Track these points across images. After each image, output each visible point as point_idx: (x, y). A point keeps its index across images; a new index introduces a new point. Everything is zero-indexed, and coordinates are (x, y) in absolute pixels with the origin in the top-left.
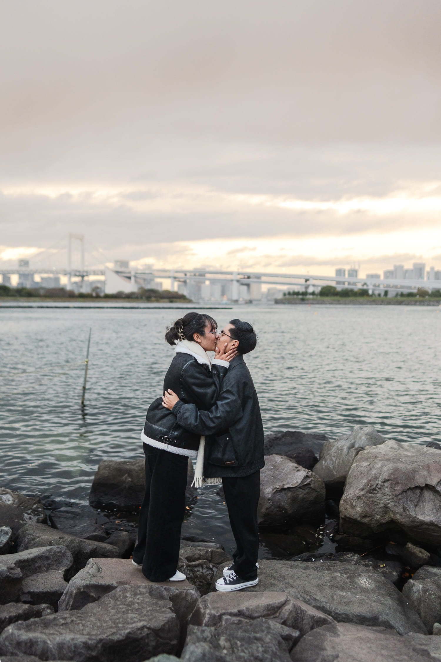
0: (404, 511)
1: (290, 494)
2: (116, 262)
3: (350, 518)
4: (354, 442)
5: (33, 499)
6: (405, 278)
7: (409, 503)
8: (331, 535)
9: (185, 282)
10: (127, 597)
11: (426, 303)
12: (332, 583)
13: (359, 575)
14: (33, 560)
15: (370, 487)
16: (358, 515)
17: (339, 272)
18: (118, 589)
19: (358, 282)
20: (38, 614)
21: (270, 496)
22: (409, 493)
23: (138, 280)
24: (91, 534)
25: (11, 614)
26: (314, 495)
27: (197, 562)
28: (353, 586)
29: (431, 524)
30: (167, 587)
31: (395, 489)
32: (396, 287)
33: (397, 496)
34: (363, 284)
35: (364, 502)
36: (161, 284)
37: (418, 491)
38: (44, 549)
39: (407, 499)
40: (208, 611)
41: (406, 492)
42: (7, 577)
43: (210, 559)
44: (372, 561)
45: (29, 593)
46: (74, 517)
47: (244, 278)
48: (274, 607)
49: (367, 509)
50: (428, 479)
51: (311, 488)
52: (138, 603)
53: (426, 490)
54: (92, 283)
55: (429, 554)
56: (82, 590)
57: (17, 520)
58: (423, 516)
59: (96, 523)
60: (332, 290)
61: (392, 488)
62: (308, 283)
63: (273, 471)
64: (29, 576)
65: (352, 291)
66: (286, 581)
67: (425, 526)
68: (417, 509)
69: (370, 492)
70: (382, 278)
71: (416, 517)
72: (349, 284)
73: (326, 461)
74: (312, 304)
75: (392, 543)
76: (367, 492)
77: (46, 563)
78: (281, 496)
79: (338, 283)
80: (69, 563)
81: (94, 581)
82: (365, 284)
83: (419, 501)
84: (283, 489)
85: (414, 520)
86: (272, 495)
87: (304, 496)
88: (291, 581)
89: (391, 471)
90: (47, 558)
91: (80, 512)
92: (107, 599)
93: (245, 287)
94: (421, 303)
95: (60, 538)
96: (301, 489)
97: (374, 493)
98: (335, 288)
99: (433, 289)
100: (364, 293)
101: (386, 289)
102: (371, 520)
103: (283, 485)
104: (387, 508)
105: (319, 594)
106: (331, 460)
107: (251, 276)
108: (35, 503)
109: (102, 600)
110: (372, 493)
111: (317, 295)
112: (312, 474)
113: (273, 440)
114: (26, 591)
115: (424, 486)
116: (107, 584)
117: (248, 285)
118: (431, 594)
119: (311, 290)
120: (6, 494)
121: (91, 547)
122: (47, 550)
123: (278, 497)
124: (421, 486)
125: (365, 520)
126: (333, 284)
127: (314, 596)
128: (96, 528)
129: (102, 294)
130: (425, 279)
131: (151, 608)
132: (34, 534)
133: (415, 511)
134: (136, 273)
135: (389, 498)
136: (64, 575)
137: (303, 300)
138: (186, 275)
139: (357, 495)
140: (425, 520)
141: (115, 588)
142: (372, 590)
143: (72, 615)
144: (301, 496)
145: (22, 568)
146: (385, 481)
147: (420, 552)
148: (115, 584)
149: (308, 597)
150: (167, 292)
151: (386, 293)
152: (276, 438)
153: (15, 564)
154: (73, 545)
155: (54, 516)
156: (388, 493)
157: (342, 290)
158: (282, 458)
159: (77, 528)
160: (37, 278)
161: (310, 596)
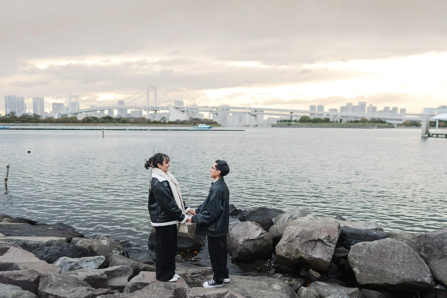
0: (306, 252)
1: (252, 242)
2: (176, 101)
3: (280, 256)
4: (293, 215)
5: (117, 243)
6: (353, 111)
7: (309, 248)
8: (273, 265)
9: (217, 114)
10: (154, 288)
11: (366, 127)
12: (259, 286)
13: (274, 283)
14: (113, 271)
15: (290, 239)
16: (284, 254)
17: (312, 107)
18: (150, 285)
19: (324, 114)
20: (112, 293)
21: (241, 243)
22: (309, 243)
23: (189, 113)
24: (146, 261)
25: (100, 293)
26: (266, 243)
27: (195, 275)
28: (269, 288)
29: (320, 259)
30: (175, 285)
31: (302, 241)
32: (347, 117)
33: (302, 244)
34: (327, 115)
35: (287, 247)
36: (203, 115)
37: (314, 242)
38: (119, 266)
39: (308, 246)
40: (189, 295)
41: (307, 242)
42: (100, 278)
43: (204, 274)
44: (289, 278)
45: (111, 286)
46: (139, 252)
47: (253, 111)
48: (221, 294)
49: (288, 251)
50: (320, 236)
51: (264, 239)
52: (158, 291)
53: (319, 241)
54: (162, 114)
55: (320, 275)
56: (134, 285)
57: (109, 253)
58: (316, 255)
59: (150, 256)
60: (307, 119)
61: (300, 240)
62: (293, 114)
63: (245, 230)
64: (111, 279)
65: (319, 119)
66: (235, 284)
67: (317, 260)
68: (313, 251)
69: (289, 242)
70: (339, 111)
71: (312, 255)
72: (318, 115)
73: (276, 225)
74: (294, 127)
75: (304, 269)
76: (288, 242)
77: (120, 273)
78: (248, 244)
79: (311, 114)
80: (131, 273)
81: (139, 281)
82: (328, 115)
83: (314, 247)
84: (248, 240)
85: (311, 257)
86: (242, 243)
87: (260, 244)
88: (237, 285)
89: (300, 231)
90: (120, 271)
91: (143, 250)
92: (145, 289)
93: (254, 117)
94: (363, 127)
95: (128, 262)
96: (259, 240)
97: (292, 243)
98: (309, 117)
99: (371, 118)
100: (327, 121)
101: (341, 118)
102: (290, 257)
103: (249, 237)
104: (298, 250)
105: (250, 291)
106: (279, 224)
107: (257, 110)
108: (119, 245)
109: (142, 289)
110: (290, 243)
111: (298, 122)
112: (265, 232)
113: (252, 213)
114: (109, 285)
115: (317, 239)
116: (146, 282)
117: (255, 116)
118: (311, 294)
119: (294, 119)
120: (104, 239)
121: (143, 267)
122: (120, 267)
123: (246, 244)
124: (316, 239)
125: (288, 257)
126: (308, 115)
127: (247, 292)
128: (149, 258)
129: (167, 122)
130: (366, 112)
131: (163, 293)
132: (116, 260)
133: (312, 252)
134: (187, 109)
135: (299, 245)
136: (128, 279)
137: (289, 125)
138: (217, 109)
139: (283, 244)
140: (316, 257)
141: (149, 284)
142: (279, 290)
143: (127, 294)
144: (259, 243)
145: (108, 275)
146: (297, 237)
147: (316, 274)
148: (150, 283)
149: (244, 292)
150: (206, 120)
151: (341, 121)
152: (254, 212)
153: (104, 272)
154: (134, 265)
155: (128, 252)
156: (298, 243)
157: (314, 119)
158: (251, 223)
159: (139, 258)
160: (129, 111)
161: (245, 291)
